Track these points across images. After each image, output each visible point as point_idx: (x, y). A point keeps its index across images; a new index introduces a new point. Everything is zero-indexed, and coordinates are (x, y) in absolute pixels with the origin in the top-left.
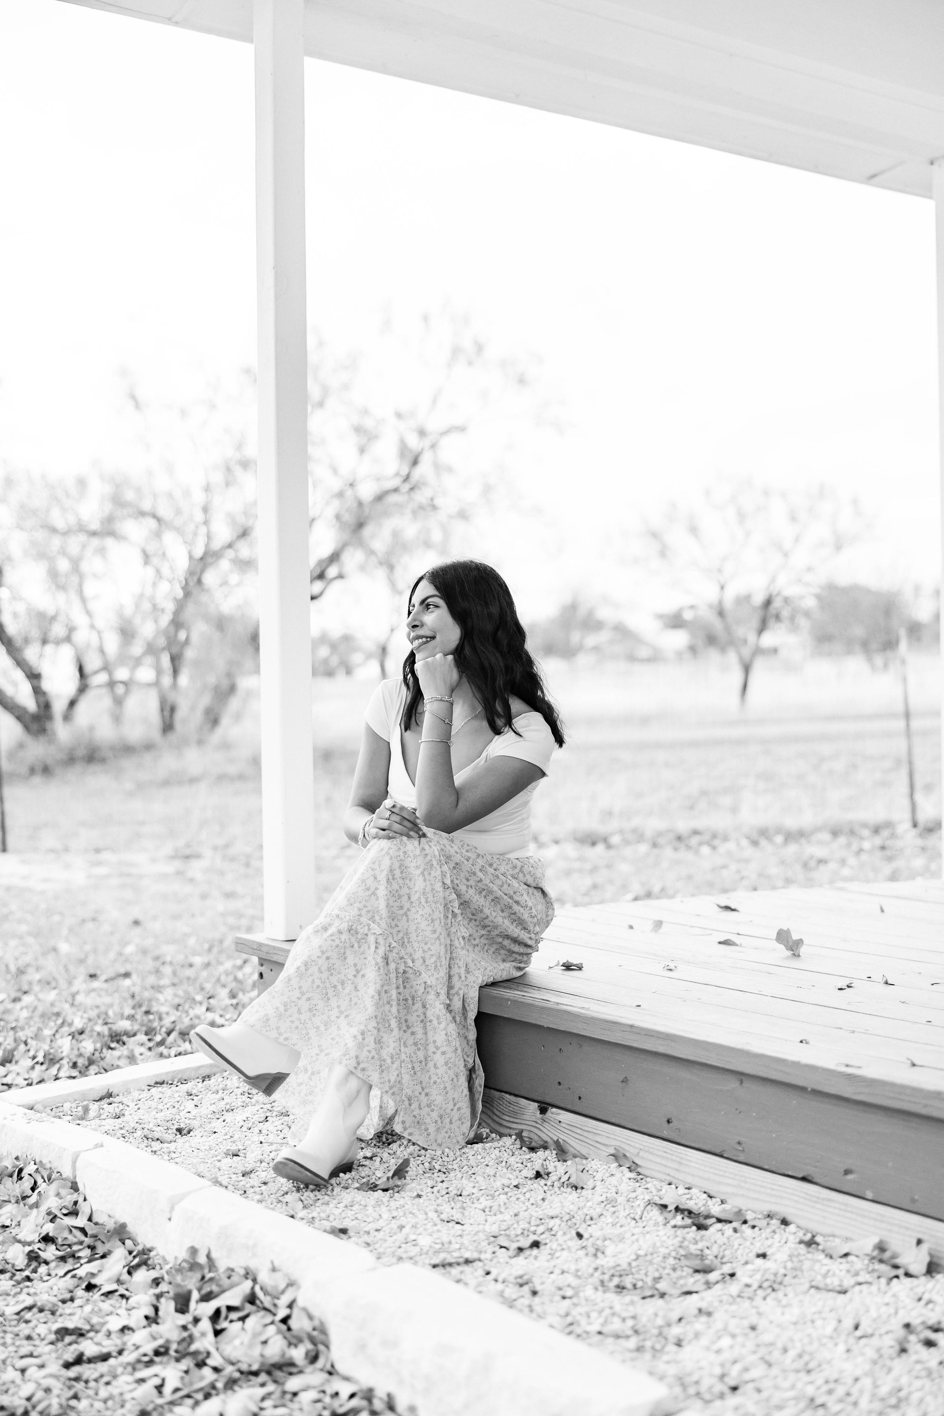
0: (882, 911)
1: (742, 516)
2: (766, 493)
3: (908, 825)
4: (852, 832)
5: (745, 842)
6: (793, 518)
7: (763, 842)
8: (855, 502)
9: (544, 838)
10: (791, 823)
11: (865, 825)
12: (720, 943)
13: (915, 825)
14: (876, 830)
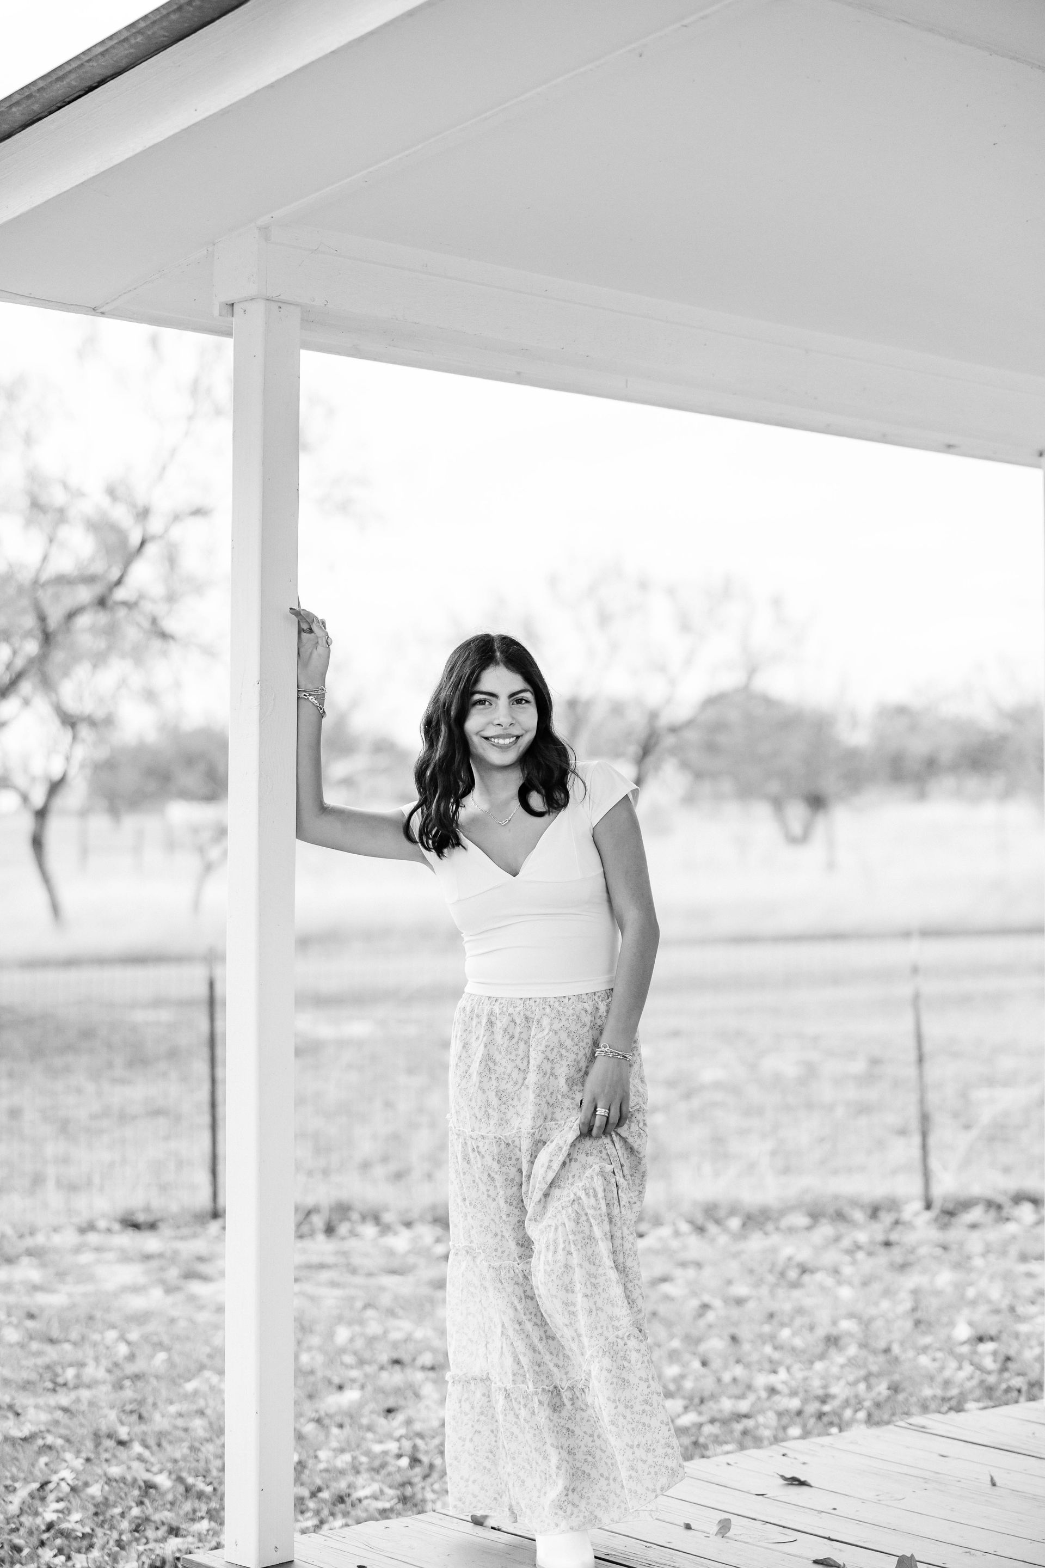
0: (994, 1484)
1: (604, 619)
2: (643, 586)
3: (918, 1205)
4: (840, 1217)
5: (684, 1227)
6: (685, 627)
7: (712, 1229)
8: (777, 602)
9: (388, 1217)
10: (751, 1197)
11: (855, 1203)
12: (816, 1562)
13: (928, 1206)
14: (874, 1212)
